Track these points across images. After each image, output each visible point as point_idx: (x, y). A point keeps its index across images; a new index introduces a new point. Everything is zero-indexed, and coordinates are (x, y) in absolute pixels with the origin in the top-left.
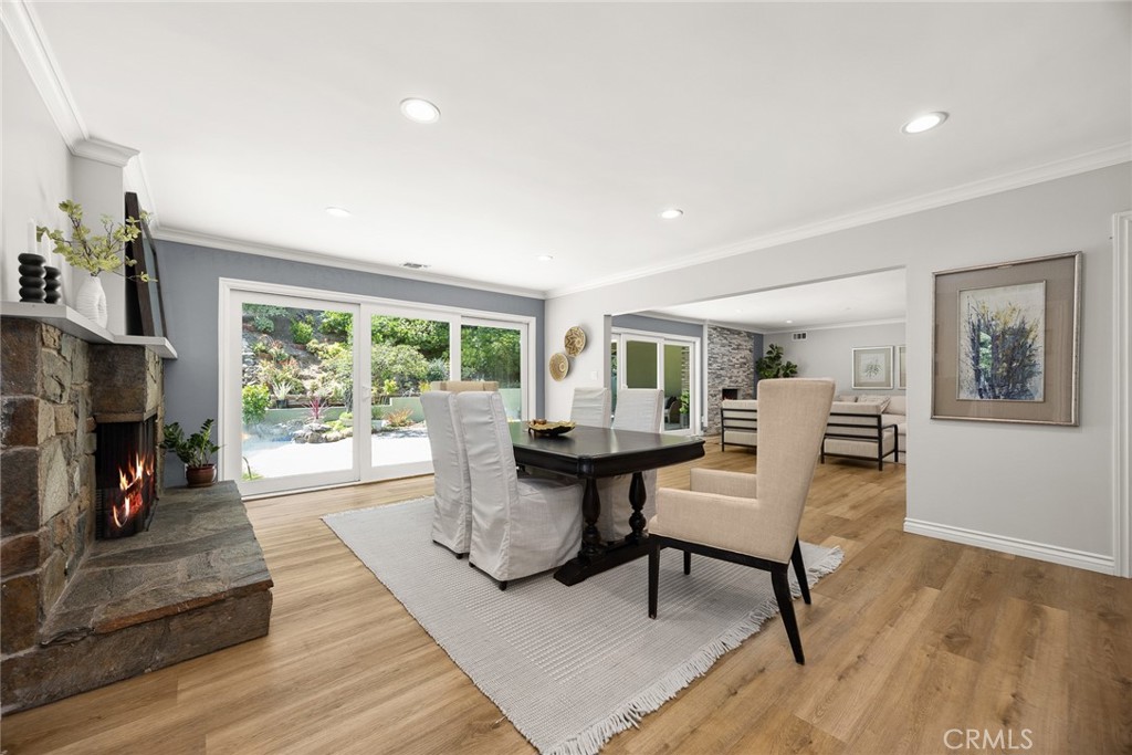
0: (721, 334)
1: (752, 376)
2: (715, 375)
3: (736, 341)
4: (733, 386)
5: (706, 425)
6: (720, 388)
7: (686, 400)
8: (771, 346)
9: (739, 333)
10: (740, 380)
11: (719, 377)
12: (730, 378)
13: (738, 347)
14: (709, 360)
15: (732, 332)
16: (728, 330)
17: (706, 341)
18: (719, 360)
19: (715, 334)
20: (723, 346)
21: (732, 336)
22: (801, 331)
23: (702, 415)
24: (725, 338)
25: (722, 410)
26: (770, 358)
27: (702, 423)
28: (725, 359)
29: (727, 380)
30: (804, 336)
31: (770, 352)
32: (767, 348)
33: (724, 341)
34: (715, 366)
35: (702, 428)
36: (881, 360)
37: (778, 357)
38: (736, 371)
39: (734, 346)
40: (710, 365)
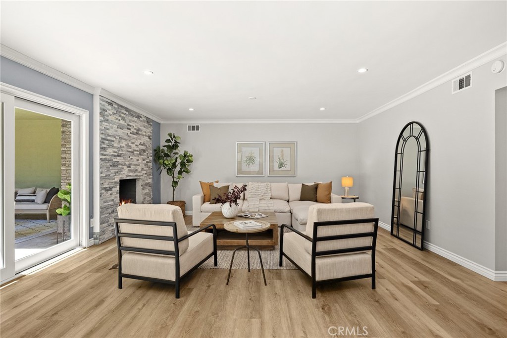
0: (118, 112)
1: (150, 164)
2: (109, 163)
3: (136, 124)
4: (132, 176)
5: (97, 230)
6: (117, 179)
7: (67, 197)
8: (170, 135)
9: (139, 117)
10: (139, 169)
11: (115, 165)
12: (129, 166)
13: (137, 132)
14: (102, 142)
15: (131, 113)
16: (127, 109)
17: (97, 118)
18: (115, 145)
19: (110, 110)
20: (120, 127)
21: (131, 118)
22: (194, 123)
23: (91, 216)
24: (123, 119)
25: (118, 221)
26: (168, 147)
27: (91, 229)
28: (124, 144)
29: (126, 169)
30: (197, 128)
31: (168, 141)
32: (164, 137)
33: (122, 122)
34: (110, 151)
35: (91, 234)
36: (255, 152)
37: (176, 146)
38: (135, 158)
39: (133, 130)
40: (102, 149)
